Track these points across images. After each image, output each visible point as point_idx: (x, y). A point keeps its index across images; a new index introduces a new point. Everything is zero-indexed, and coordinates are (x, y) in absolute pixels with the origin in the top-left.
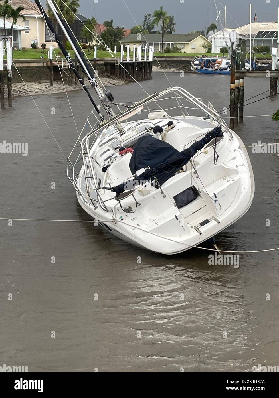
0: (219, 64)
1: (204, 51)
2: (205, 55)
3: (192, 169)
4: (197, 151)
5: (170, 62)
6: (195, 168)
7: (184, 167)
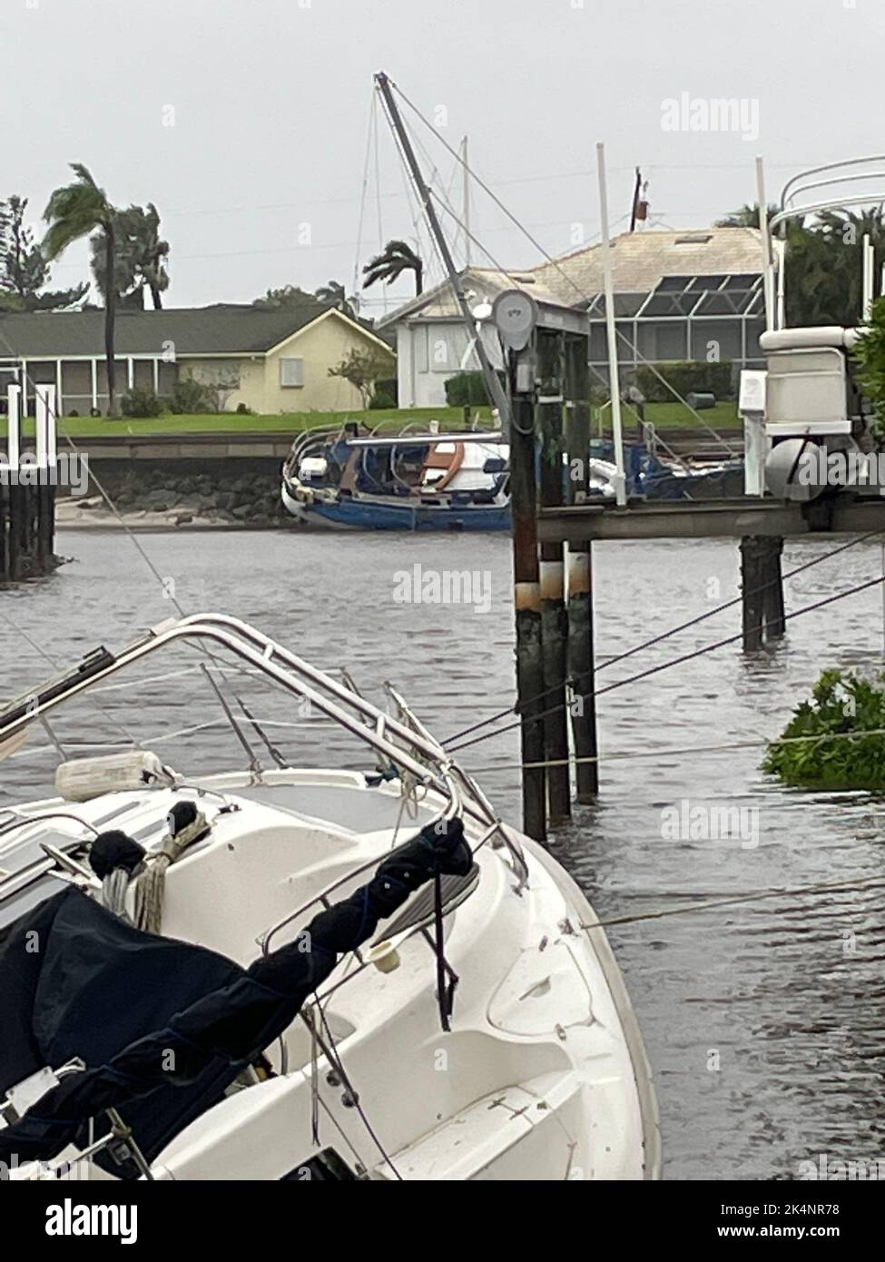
0: (444, 473)
1: (351, 399)
2: (363, 424)
3: (315, 1058)
4: (340, 955)
5: (157, 472)
6: (332, 1051)
7: (272, 1053)
